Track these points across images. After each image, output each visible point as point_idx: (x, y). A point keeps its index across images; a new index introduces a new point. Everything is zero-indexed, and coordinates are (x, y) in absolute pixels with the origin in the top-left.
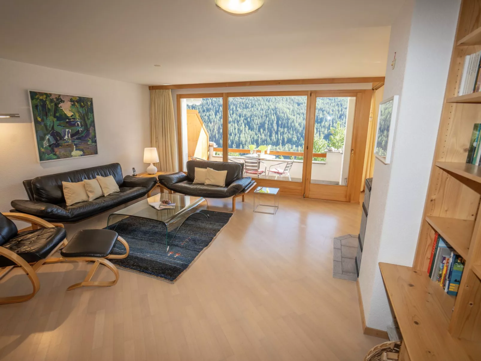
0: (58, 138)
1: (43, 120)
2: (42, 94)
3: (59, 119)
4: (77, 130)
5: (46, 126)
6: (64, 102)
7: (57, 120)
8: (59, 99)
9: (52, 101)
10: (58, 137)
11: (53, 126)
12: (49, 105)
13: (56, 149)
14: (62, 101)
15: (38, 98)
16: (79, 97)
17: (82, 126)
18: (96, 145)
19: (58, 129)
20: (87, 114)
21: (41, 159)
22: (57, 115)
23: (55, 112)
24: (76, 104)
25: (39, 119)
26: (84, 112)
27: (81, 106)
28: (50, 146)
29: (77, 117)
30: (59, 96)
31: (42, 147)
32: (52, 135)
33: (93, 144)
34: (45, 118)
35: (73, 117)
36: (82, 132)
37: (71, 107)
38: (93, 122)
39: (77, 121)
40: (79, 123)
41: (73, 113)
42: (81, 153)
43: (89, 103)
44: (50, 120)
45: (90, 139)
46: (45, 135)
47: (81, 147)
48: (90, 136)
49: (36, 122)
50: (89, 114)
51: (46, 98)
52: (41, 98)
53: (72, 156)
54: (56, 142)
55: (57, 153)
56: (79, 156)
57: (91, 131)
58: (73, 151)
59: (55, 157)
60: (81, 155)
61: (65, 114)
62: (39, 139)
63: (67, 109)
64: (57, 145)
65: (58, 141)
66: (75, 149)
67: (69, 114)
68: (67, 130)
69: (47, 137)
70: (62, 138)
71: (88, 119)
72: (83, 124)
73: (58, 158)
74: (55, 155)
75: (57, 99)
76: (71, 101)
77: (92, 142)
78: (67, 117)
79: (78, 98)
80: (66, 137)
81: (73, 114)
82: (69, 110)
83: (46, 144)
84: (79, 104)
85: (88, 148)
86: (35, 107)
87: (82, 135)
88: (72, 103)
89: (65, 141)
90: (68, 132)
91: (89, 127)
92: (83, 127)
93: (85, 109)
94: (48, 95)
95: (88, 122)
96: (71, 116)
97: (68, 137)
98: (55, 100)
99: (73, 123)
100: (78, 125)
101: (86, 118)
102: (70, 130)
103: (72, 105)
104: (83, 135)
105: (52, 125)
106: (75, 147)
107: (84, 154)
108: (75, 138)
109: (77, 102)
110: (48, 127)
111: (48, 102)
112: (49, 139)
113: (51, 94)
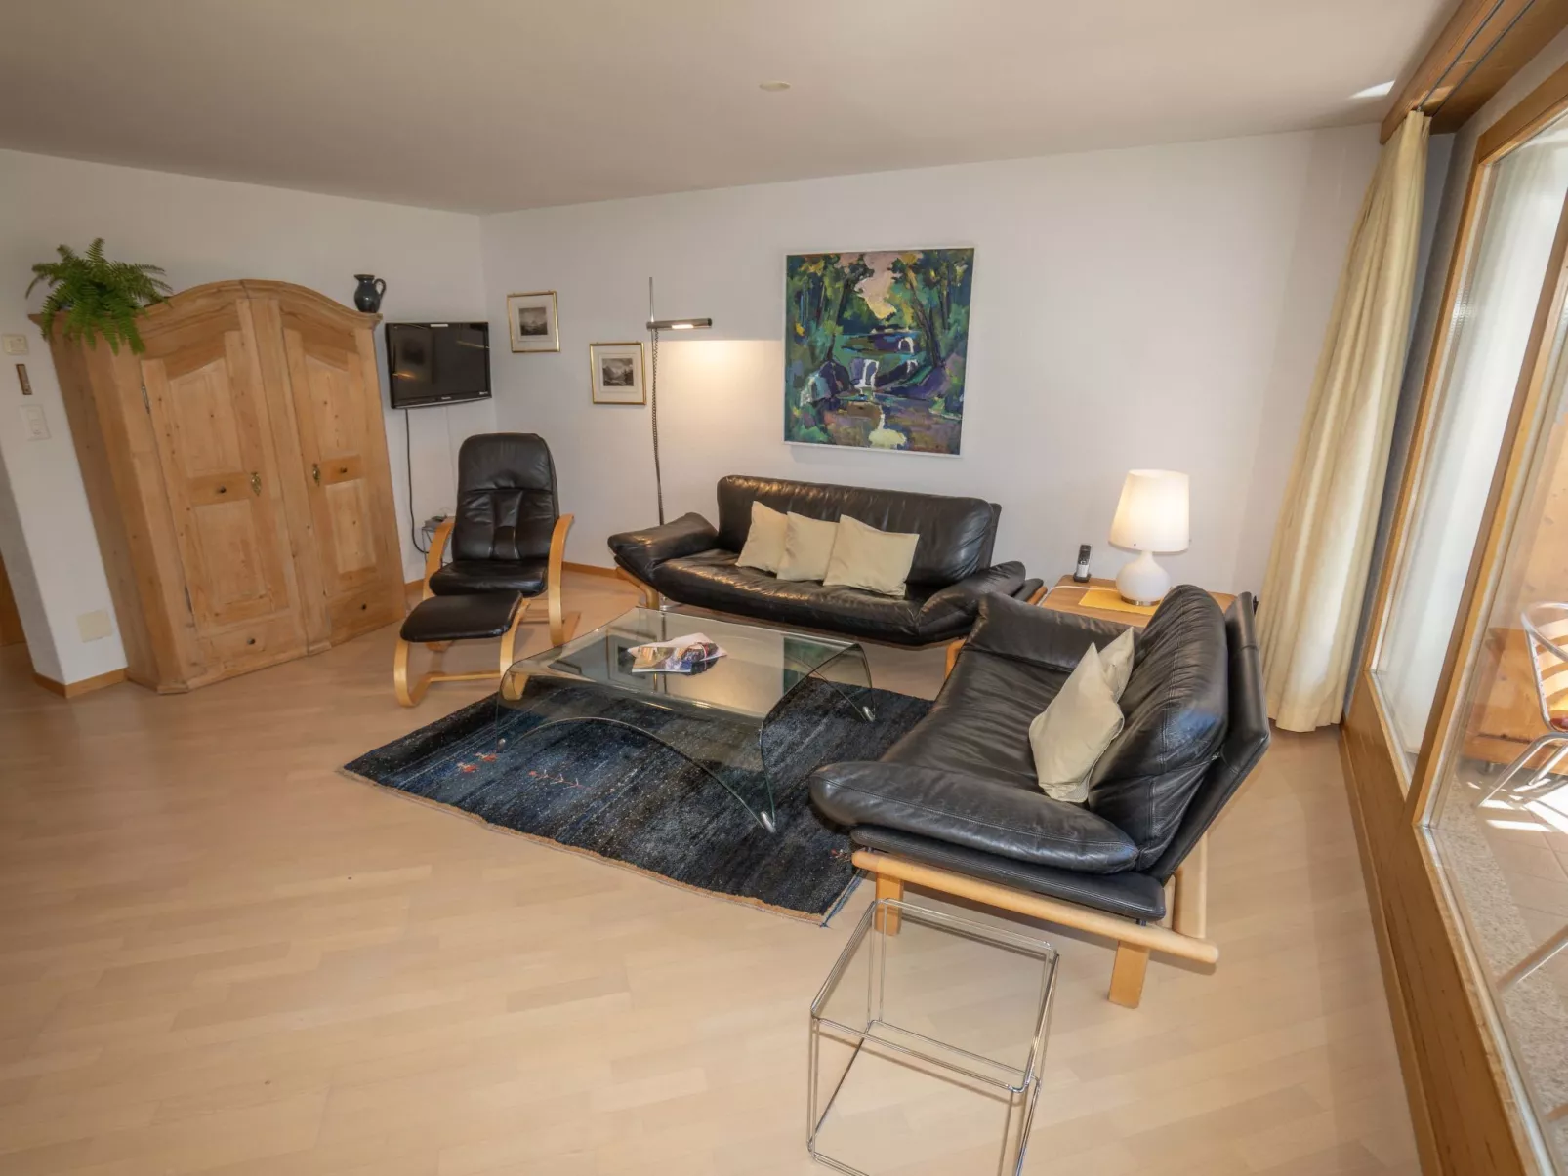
0: (839, 384)
1: (808, 331)
2: (814, 259)
3: (849, 327)
4: (901, 363)
5: (812, 348)
6: (871, 273)
7: (845, 332)
8: (862, 268)
9: (838, 275)
10: (839, 379)
11: (831, 349)
12: (831, 290)
13: (828, 416)
14: (867, 272)
15: (804, 273)
16: (923, 251)
17: (917, 349)
18: (960, 422)
19: (843, 357)
20: (943, 310)
21: (789, 435)
22: (847, 315)
23: (843, 309)
24: (911, 275)
25: (800, 330)
26: (936, 301)
27: (928, 284)
28: (815, 404)
29: (908, 319)
30: (862, 256)
31: (797, 404)
32: (824, 374)
33: (951, 416)
34: (813, 325)
35: (893, 321)
36: (916, 371)
37: (891, 288)
38: (962, 336)
39: (904, 336)
40: (909, 340)
41: (896, 307)
42: (902, 439)
43: (959, 270)
44: (827, 332)
45: (940, 396)
46: (807, 373)
47: (905, 420)
48: (944, 388)
49: (792, 337)
50: (954, 307)
51: (825, 268)
52: (812, 270)
53: (869, 444)
54: (832, 396)
55: (831, 427)
56: (892, 448)
57: (947, 371)
58: (874, 427)
59: (822, 437)
60: (900, 447)
61: (871, 314)
62: (791, 383)
63: (878, 298)
64: (833, 404)
65: (838, 393)
66: (882, 423)
67: (882, 311)
68: (868, 362)
69: (812, 379)
70: (849, 384)
71: (946, 327)
72: (923, 344)
73: (832, 441)
74: (824, 430)
75: (854, 268)
76: (896, 267)
77: (947, 409)
78: (875, 323)
79: (921, 256)
80: (862, 383)
81: (893, 310)
82: (885, 299)
83: (805, 396)
84: (920, 277)
85: (929, 428)
86: (794, 297)
87: (914, 380)
88: (898, 275)
89: (856, 396)
90: (871, 368)
91: (943, 354)
92: (923, 354)
93: (940, 293)
94: (829, 259)
95: (944, 339)
96: (888, 319)
97: (868, 383)
98: (847, 271)
99: (889, 339)
100: (906, 346)
101: (938, 323)
102: (877, 363)
103: (897, 280)
104: (917, 379)
105: (828, 345)
106: (883, 416)
107: (911, 445)
108: (889, 387)
109: (916, 268)
110: (818, 351)
111: (827, 281)
112: (814, 386)
113: (838, 256)
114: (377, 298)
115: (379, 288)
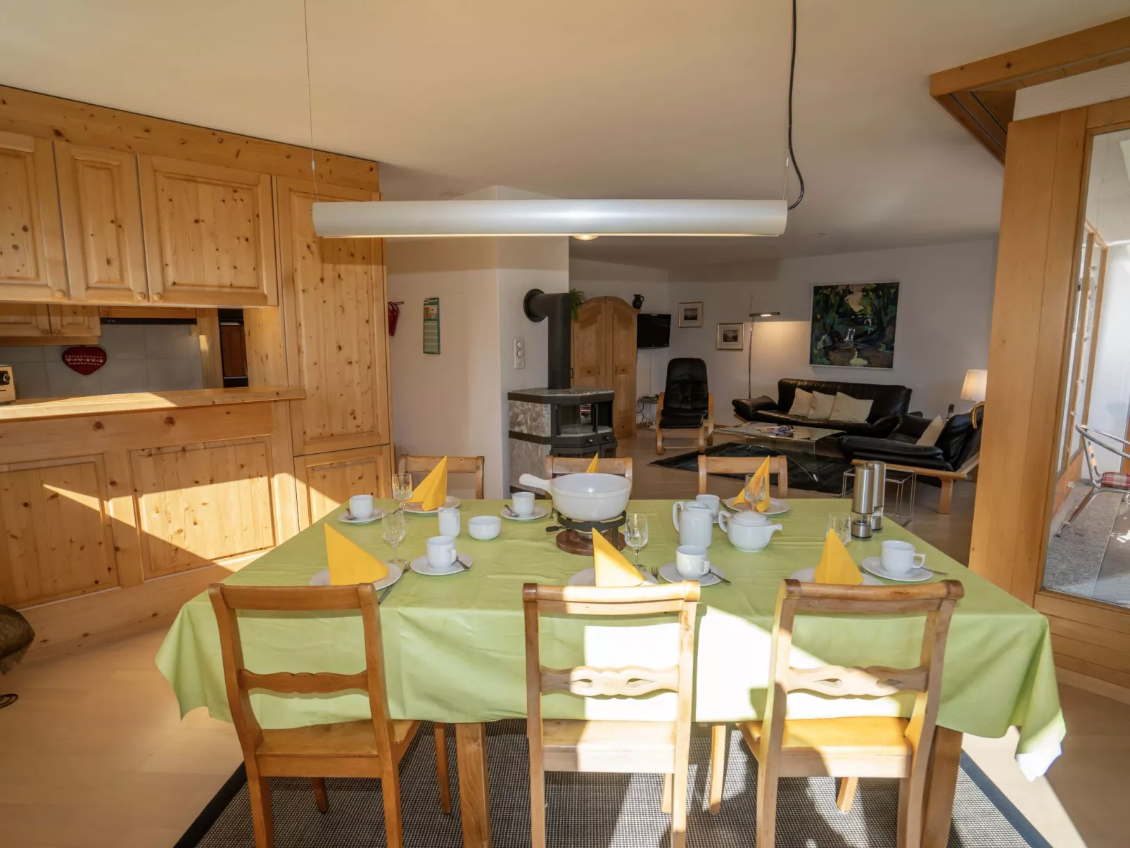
0: (836, 339)
1: (822, 318)
2: (826, 288)
3: (841, 315)
4: (866, 330)
5: (824, 324)
6: (852, 293)
7: (839, 317)
8: (848, 291)
9: (837, 294)
10: (836, 338)
11: (833, 324)
12: (833, 299)
13: (831, 353)
14: (850, 293)
15: (822, 293)
16: (876, 284)
17: (873, 324)
18: (893, 354)
19: (838, 328)
20: (885, 307)
21: (812, 362)
22: (841, 310)
23: (839, 307)
24: (871, 293)
25: (819, 317)
26: (882, 303)
27: (878, 297)
28: (824, 348)
29: (869, 311)
30: (848, 286)
31: (816, 349)
32: (829, 335)
33: (888, 352)
34: (825, 314)
35: (862, 312)
36: (872, 333)
37: (861, 299)
38: (894, 319)
39: (867, 318)
40: (869, 320)
41: (863, 306)
42: (866, 362)
43: (892, 291)
44: (832, 317)
45: (884, 343)
46: (822, 335)
47: (866, 354)
48: (886, 340)
49: (815, 320)
50: (890, 306)
51: (832, 291)
52: (825, 292)
53: (850, 365)
54: (833, 344)
55: (832, 358)
56: (861, 366)
57: (887, 333)
58: (853, 357)
59: (827, 362)
60: (864, 366)
61: (852, 309)
62: (814, 339)
63: (855, 303)
64: (833, 348)
65: (836, 343)
66: (856, 355)
67: (857, 308)
68: (850, 330)
69: (824, 337)
70: (841, 340)
71: (886, 314)
72: (876, 321)
73: (832, 364)
74: (829, 359)
75: (844, 291)
76: (864, 290)
77: (887, 349)
78: (854, 314)
79: (875, 286)
80: (847, 338)
81: (862, 308)
82: (858, 304)
83: (820, 345)
84: (875, 294)
85: (878, 357)
86: (816, 303)
87: (872, 337)
88: (864, 294)
89: (844, 344)
90: (852, 332)
91: (885, 325)
92: (875, 326)
93: (884, 300)
94: (833, 288)
95: (886, 319)
96: (860, 312)
97: (850, 338)
98: (841, 292)
99: (861, 320)
100: (868, 323)
101: (883, 313)
102: (854, 330)
103: (864, 296)
104: (873, 336)
105: (832, 322)
106: (856, 353)
107: (870, 365)
108: (859, 340)
109: (873, 290)
110: (827, 325)
111: (832, 296)
112: (824, 340)
113: (837, 286)
114: (641, 302)
115: (642, 299)
